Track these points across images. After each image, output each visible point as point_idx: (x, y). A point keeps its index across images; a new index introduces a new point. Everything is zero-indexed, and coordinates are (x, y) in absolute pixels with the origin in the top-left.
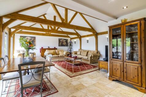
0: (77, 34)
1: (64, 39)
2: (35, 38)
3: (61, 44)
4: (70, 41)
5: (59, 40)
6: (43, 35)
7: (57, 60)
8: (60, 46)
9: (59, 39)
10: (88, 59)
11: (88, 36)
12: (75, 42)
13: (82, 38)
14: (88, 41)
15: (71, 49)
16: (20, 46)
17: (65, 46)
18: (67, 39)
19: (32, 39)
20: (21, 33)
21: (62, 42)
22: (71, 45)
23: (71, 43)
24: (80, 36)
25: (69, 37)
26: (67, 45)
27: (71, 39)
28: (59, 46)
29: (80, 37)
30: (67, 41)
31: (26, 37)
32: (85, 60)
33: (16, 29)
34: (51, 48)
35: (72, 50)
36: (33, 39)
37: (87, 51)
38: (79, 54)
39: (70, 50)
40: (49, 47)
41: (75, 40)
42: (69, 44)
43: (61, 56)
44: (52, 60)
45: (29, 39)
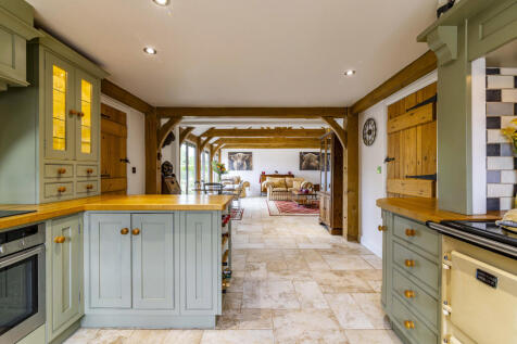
3: (306, 164)
7: (284, 197)
8: (305, 169)
9: (301, 153)
19: (246, 157)
20: (229, 148)
33: (208, 138)
34: (280, 173)
36: (248, 157)
40: (276, 172)
43: (293, 190)
44: (273, 197)
45: (242, 157)
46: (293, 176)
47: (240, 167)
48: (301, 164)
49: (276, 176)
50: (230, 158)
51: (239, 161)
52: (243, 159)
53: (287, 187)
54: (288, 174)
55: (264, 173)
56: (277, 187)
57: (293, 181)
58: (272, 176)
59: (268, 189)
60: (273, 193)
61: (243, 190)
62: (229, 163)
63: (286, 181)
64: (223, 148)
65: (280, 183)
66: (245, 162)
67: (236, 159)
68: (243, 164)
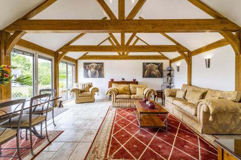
0: (178, 47)
1: (154, 63)
2: (102, 64)
3: (148, 73)
4: (168, 66)
5: (144, 65)
6: (114, 58)
7: (128, 105)
8: (147, 77)
9: (144, 63)
10: (196, 115)
11: (209, 47)
12: (178, 68)
13: (193, 57)
14: (208, 63)
15: (170, 84)
16: (84, 77)
17: (156, 77)
18: (162, 63)
19: (98, 67)
20: (85, 59)
21: (151, 70)
22: (169, 75)
23: (170, 71)
24: (189, 51)
25: (165, 58)
26: (161, 76)
27: (171, 61)
28: (144, 77)
29: (188, 55)
30: (160, 66)
31: (90, 63)
32: (189, 116)
33: (63, 52)
34: (126, 80)
35: (172, 85)
36: (100, 66)
37: (204, 91)
38: (181, 97)
39: (168, 85)
40: (123, 79)
41: (178, 63)
42: (165, 73)
43: (136, 97)
44: (116, 103)
45: (95, 67)
46: (137, 83)
47: (94, 75)
48: (144, 72)
49: (123, 82)
50: (85, 68)
51: (93, 70)
52: (96, 69)
53: (131, 94)
54: (133, 81)
55: (113, 80)
56: (121, 94)
57: (137, 88)
58: (118, 83)
59: (112, 96)
60: (117, 100)
61: (92, 95)
62: (84, 71)
63: (130, 88)
64: (79, 59)
65: (125, 90)
66: (97, 71)
67: (90, 68)
68: (96, 73)
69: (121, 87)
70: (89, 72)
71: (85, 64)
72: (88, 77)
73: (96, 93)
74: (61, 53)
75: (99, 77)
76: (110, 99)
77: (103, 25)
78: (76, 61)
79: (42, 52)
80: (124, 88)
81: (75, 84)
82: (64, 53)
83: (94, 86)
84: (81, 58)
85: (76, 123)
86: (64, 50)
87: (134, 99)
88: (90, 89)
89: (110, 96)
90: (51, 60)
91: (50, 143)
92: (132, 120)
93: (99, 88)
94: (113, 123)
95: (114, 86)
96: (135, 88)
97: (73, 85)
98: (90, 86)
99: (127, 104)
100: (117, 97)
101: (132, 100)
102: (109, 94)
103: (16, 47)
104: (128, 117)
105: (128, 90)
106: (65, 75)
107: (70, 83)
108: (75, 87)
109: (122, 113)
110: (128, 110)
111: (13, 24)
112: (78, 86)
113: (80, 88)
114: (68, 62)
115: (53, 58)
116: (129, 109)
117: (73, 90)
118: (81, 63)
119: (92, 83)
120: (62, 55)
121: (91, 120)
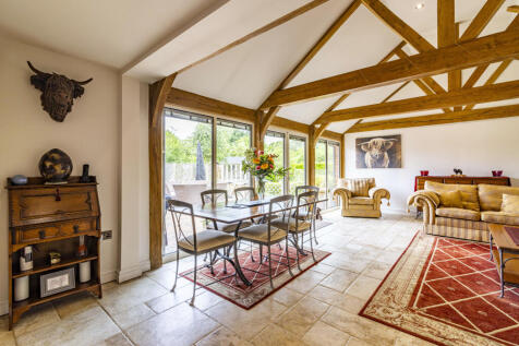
2: (398, 138)
7: (472, 234)
19: (387, 144)
20: (358, 131)
34: (467, 173)
36: (392, 143)
40: (457, 171)
43: (498, 219)
44: (436, 226)
45: (380, 144)
46: (507, 182)
47: (378, 163)
49: (458, 178)
51: (376, 152)
52: (383, 149)
53: (482, 210)
54: (491, 175)
55: (426, 173)
56: (449, 206)
57: (504, 195)
58: (442, 180)
59: (424, 208)
60: (437, 219)
61: (375, 204)
62: (357, 156)
63: (480, 193)
64: (347, 132)
65: (462, 198)
66: (386, 154)
67: (370, 149)
68: (382, 157)
69: (449, 191)
70: (368, 157)
71: (359, 141)
72: (365, 166)
73: (384, 201)
74: (318, 126)
75: (389, 167)
76: (418, 217)
77: (403, 68)
78: (342, 137)
79: (294, 129)
80: (459, 192)
81: (340, 180)
82: (324, 125)
83: (379, 185)
84: (351, 130)
85: (349, 246)
86: (324, 121)
87: (491, 221)
88: (371, 192)
89: (420, 209)
90: (303, 140)
91: (316, 263)
92: (479, 268)
93: (390, 190)
94: (427, 263)
95: (428, 188)
96: (498, 195)
97: (336, 182)
98: (370, 185)
99: (470, 232)
100: (437, 212)
101: (485, 225)
102: (415, 204)
103: (271, 128)
104: (469, 261)
105: (474, 198)
106: (324, 163)
107: (330, 178)
108: (339, 186)
109: (451, 249)
110: (471, 247)
111: (268, 99)
112: (346, 184)
113: (350, 188)
114: (329, 140)
115: (306, 136)
116: (473, 246)
117: (338, 192)
118: (351, 140)
119: (374, 180)
120: (320, 129)
121: (377, 248)
